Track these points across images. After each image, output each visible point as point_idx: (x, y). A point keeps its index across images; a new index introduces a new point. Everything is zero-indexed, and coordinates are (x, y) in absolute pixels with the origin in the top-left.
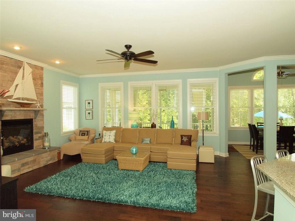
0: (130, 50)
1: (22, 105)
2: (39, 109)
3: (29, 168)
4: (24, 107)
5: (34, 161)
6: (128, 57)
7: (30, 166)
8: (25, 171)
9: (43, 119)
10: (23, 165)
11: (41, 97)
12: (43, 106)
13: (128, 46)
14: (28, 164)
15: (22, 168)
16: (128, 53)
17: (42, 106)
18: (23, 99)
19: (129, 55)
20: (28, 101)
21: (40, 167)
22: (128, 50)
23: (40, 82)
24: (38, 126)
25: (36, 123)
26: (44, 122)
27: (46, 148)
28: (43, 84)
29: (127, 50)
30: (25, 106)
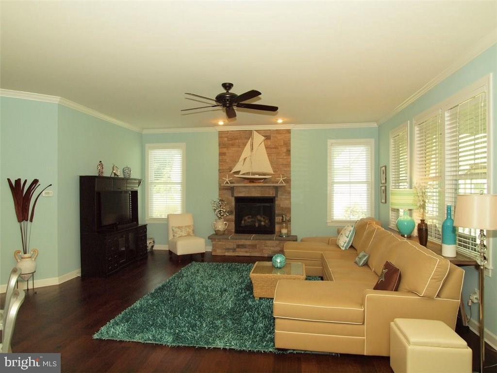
0: (230, 92)
1: (252, 180)
2: (281, 185)
3: (246, 252)
4: (253, 182)
5: (254, 247)
6: (228, 102)
7: (247, 250)
8: (241, 254)
9: (290, 198)
10: (238, 246)
11: (286, 169)
12: (290, 180)
13: (227, 85)
14: (246, 248)
15: (237, 249)
16: (228, 96)
17: (288, 181)
18: (254, 174)
19: (228, 99)
20: (259, 175)
21: (263, 256)
22: (228, 92)
23: (285, 150)
24: (281, 206)
25: (280, 202)
26: (290, 202)
27: (283, 237)
28: (290, 151)
29: (225, 91)
30: (255, 181)
